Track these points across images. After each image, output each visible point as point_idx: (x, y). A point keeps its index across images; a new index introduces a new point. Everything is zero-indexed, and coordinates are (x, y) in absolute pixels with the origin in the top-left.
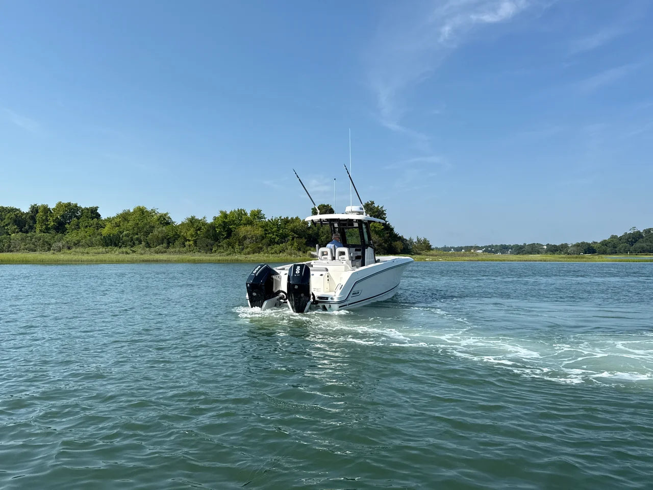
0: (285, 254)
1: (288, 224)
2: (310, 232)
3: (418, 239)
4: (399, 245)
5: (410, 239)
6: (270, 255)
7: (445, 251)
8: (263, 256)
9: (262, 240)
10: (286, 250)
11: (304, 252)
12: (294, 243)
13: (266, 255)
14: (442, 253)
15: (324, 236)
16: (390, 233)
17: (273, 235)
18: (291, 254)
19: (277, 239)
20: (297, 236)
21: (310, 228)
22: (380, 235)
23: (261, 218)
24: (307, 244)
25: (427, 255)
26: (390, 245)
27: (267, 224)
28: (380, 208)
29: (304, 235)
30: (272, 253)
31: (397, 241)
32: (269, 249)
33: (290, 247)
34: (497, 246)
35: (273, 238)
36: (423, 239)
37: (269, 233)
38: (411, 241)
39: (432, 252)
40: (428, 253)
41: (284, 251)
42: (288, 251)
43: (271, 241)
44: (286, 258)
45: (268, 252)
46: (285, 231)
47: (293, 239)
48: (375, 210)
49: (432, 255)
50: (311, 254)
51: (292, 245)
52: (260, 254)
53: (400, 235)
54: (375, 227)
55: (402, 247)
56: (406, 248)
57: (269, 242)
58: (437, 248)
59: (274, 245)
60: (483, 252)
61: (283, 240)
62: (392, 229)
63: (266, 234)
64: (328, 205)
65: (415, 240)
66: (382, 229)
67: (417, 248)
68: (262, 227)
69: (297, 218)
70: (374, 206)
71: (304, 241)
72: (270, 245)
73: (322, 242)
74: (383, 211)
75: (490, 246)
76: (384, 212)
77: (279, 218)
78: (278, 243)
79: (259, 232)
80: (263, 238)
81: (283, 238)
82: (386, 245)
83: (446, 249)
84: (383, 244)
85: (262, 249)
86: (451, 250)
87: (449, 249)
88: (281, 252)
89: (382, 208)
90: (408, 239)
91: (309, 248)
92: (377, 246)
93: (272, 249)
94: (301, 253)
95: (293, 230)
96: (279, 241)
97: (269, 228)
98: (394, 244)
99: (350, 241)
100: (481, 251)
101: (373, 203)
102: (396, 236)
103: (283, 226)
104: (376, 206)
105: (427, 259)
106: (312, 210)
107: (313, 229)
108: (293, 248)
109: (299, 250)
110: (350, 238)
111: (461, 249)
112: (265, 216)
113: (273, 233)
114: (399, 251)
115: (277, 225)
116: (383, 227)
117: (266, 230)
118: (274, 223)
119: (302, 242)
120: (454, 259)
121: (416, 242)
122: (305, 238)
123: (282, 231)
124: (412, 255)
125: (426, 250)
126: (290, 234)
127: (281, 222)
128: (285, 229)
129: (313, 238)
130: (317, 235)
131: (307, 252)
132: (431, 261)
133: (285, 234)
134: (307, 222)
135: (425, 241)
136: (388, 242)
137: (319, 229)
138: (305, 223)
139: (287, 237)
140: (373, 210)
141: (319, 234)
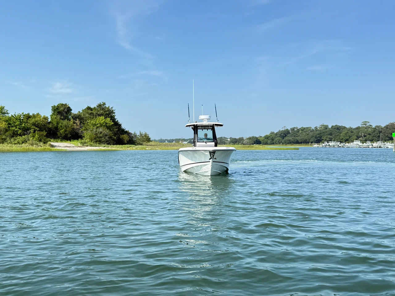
0: (27, 144)
1: (30, 119)
2: (50, 126)
3: (140, 133)
4: (125, 137)
5: (135, 133)
6: (13, 145)
7: (161, 142)
8: (7, 146)
9: (5, 133)
10: (28, 141)
11: (45, 143)
12: (35, 135)
13: (10, 145)
14: (158, 144)
15: (62, 129)
16: (118, 128)
17: (16, 128)
18: (32, 145)
19: (20, 131)
20: (38, 129)
21: (50, 123)
22: (110, 129)
23: (4, 113)
24: (48, 136)
25: (147, 145)
26: (119, 137)
27: (10, 119)
28: (110, 108)
29: (45, 129)
30: (15, 144)
31: (124, 134)
32: (12, 140)
33: (32, 138)
35: (16, 131)
36: (144, 133)
37: (12, 127)
38: (135, 136)
39: (151, 143)
40: (148, 144)
41: (26, 142)
42: (30, 142)
43: (14, 133)
44: (28, 147)
45: (11, 143)
46: (27, 125)
47: (34, 131)
48: (106, 110)
49: (151, 145)
50: (51, 145)
51: (34, 137)
52: (4, 145)
53: (126, 130)
54: (106, 123)
55: (128, 139)
56: (132, 141)
57: (12, 134)
58: (155, 140)
59: (16, 136)
60: (188, 143)
61: (25, 133)
62: (120, 125)
63: (9, 127)
64: (66, 104)
65: (138, 134)
66: (112, 125)
67: (140, 140)
68: (6, 121)
69: (38, 114)
70: (106, 107)
71: (45, 133)
72: (13, 137)
73: (61, 134)
76: (114, 111)
77: (21, 114)
78: (20, 135)
79: (3, 125)
80: (7, 131)
81: (26, 131)
82: (115, 138)
83: (162, 141)
84: (113, 137)
85: (5, 140)
86: (165, 142)
88: (23, 142)
89: (112, 108)
90: (133, 133)
91: (49, 139)
92: (108, 138)
93: (15, 139)
94: (42, 144)
95: (34, 124)
96: (22, 134)
97: (12, 122)
98: (122, 136)
99: (85, 134)
100: (187, 142)
101: (104, 104)
102: (123, 130)
103: (25, 120)
104: (107, 107)
105: (147, 149)
107: (52, 123)
108: (34, 139)
109: (40, 141)
110: (86, 132)
111: (172, 141)
112: (8, 112)
113: (16, 126)
114: (126, 141)
115: (20, 119)
116: (113, 123)
117: (9, 124)
118: (18, 118)
119: (43, 135)
120: (167, 148)
121: (139, 136)
122: (46, 131)
123: (25, 124)
124: (136, 145)
125: (147, 142)
126: (32, 127)
127: (23, 117)
128: (27, 123)
129: (53, 131)
130: (56, 128)
131: (47, 143)
132: (150, 149)
133: (27, 127)
134: (47, 117)
135: (146, 135)
136: (117, 135)
137: (58, 124)
138: (46, 118)
139: (29, 130)
140: (105, 109)
141: (58, 128)
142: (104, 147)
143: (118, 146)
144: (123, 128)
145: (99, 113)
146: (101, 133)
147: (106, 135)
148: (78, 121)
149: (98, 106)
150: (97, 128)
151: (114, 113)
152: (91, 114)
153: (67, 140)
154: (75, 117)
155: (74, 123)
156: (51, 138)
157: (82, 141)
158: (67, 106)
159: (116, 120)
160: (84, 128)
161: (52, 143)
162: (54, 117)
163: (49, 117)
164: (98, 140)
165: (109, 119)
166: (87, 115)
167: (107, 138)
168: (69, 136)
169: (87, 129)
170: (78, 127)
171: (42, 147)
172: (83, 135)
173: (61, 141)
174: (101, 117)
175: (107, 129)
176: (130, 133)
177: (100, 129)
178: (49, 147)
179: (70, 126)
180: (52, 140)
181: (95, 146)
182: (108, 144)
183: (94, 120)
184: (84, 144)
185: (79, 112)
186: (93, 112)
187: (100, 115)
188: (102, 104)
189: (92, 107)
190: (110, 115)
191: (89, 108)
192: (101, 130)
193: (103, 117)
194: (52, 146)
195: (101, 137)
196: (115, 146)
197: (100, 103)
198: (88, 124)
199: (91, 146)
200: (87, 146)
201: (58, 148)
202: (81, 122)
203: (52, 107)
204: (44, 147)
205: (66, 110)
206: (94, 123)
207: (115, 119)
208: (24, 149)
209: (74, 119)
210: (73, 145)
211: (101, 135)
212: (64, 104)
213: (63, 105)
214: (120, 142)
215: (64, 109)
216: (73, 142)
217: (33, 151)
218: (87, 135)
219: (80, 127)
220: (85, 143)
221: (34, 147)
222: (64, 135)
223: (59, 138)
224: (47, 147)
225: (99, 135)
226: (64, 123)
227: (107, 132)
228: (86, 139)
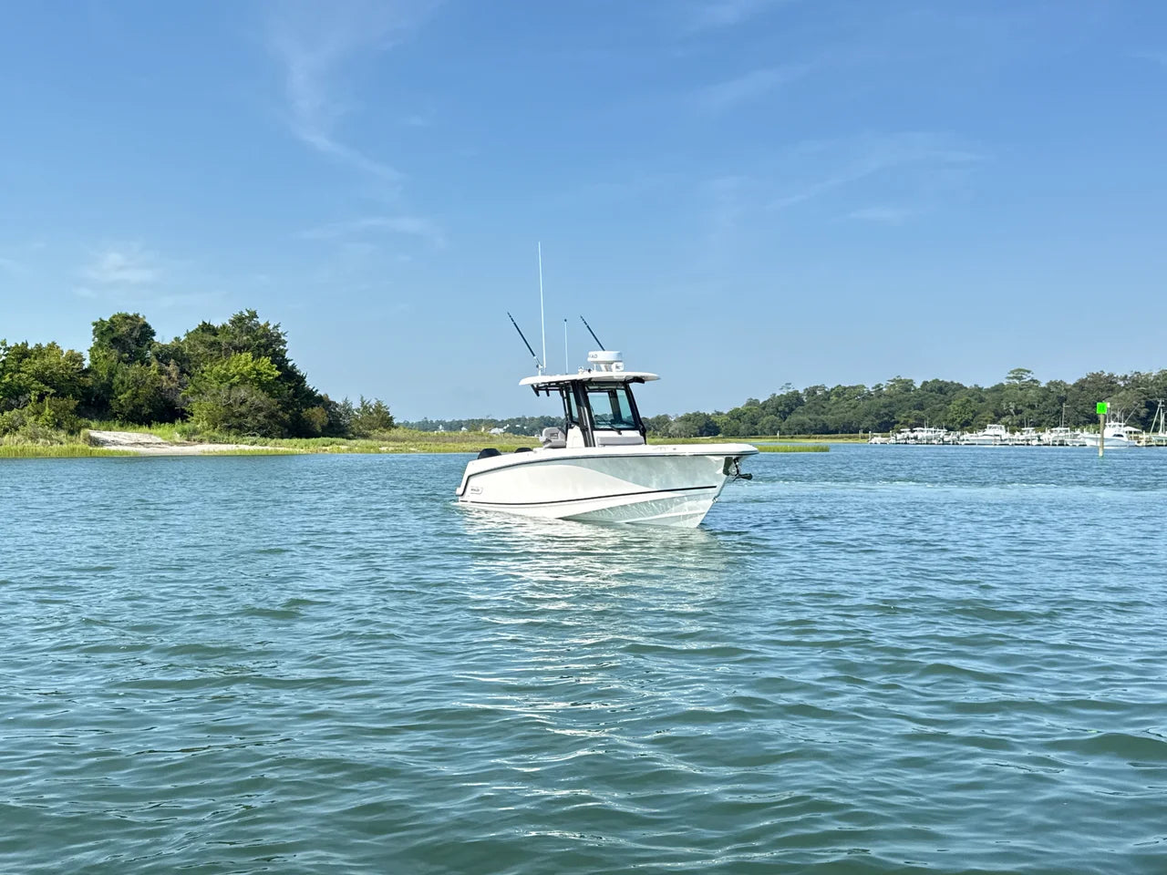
0: (19, 437)
1: (27, 360)
2: (89, 381)
3: (363, 403)
4: (317, 415)
5: (346, 402)
7: (426, 430)
10: (21, 427)
11: (71, 433)
12: (44, 408)
14: (417, 435)
15: (125, 392)
16: (296, 388)
18: (34, 438)
20: (52, 391)
21: (87, 371)
22: (270, 392)
24: (79, 412)
25: (384, 439)
26: (297, 416)
28: (271, 327)
29: (73, 391)
31: (313, 406)
33: (32, 419)
34: (532, 419)
36: (373, 402)
38: (348, 411)
39: (394, 432)
40: (387, 434)
41: (17, 429)
42: (29, 429)
44: (20, 446)
46: (20, 378)
47: (41, 398)
48: (260, 332)
49: (396, 440)
50: (90, 437)
51: (39, 413)
53: (321, 393)
54: (259, 374)
55: (327, 420)
56: (337, 426)
58: (407, 425)
60: (507, 430)
61: (13, 402)
62: (302, 379)
64: (137, 316)
65: (356, 405)
66: (278, 378)
67: (361, 423)
69: (52, 346)
70: (258, 323)
71: (72, 403)
73: (121, 406)
74: (279, 336)
75: (519, 420)
76: (283, 338)
81: (14, 395)
82: (287, 417)
83: (426, 426)
84: (280, 413)
86: (437, 428)
87: (434, 427)
88: (6, 431)
89: (276, 327)
90: (340, 401)
91: (85, 421)
92: (265, 417)
94: (62, 435)
95: (40, 377)
98: (306, 413)
99: (196, 405)
100: (501, 430)
101: (253, 315)
102: (310, 394)
103: (13, 365)
104: (262, 323)
106: (93, 327)
107: (96, 373)
108: (40, 422)
109: (58, 426)
110: (196, 398)
111: (459, 425)
114: (319, 429)
116: (277, 373)
119: (66, 408)
120: (441, 447)
121: (358, 410)
122: (75, 397)
123: (11, 377)
124: (349, 438)
125: (382, 428)
126: (33, 386)
127: (6, 355)
128: (19, 371)
129: (97, 398)
130: (108, 388)
131: (79, 433)
132: (392, 452)
133: (20, 386)
134: (80, 355)
135: (379, 408)
136: (291, 409)
137: (111, 375)
138: (75, 358)
139: (23, 394)
140: (254, 331)
141: (114, 387)
142: (253, 443)
143: (295, 441)
144: (311, 387)
145: (236, 342)
146: (243, 402)
147: (259, 410)
148: (172, 368)
149: (233, 322)
150: (232, 385)
151: (284, 343)
152: (212, 344)
153: (141, 424)
154: (165, 356)
155: (161, 372)
156: (91, 419)
157: (187, 426)
158: (141, 323)
159: (290, 364)
160: (191, 388)
161: (94, 434)
162: (101, 353)
163: (87, 355)
164: (233, 423)
165: (266, 361)
166: (201, 350)
167: (260, 417)
168: (146, 410)
169: (200, 392)
170: (173, 385)
171: (65, 446)
172: (187, 409)
173: (121, 426)
174: (243, 356)
175: (260, 391)
176: (330, 403)
177: (239, 390)
178: (85, 446)
179: (148, 381)
180: (94, 424)
181: (225, 443)
182: (264, 436)
183: (222, 364)
184: (190, 436)
185: (177, 339)
186: (218, 338)
187: (240, 349)
188: (247, 314)
189: (217, 324)
190: (271, 350)
191: (206, 328)
192: (243, 393)
193: (249, 354)
194: (95, 442)
195: (242, 415)
196: (286, 441)
197: (241, 313)
198: (205, 375)
199: (214, 440)
200: (201, 441)
201: (113, 448)
202: (182, 371)
203: (95, 324)
204: (71, 445)
205: (136, 334)
206: (223, 372)
207: (288, 361)
208: (9, 451)
209: (161, 361)
210: (160, 440)
211: (243, 409)
212: (131, 314)
213: (127, 317)
214: (300, 429)
215: (132, 330)
216: (159, 431)
217: (37, 456)
218: (201, 408)
219: (181, 385)
220: (195, 432)
221: (40, 446)
222: (131, 408)
223: (115, 416)
224: (80, 445)
225: (236, 409)
226: (131, 371)
227: (260, 398)
228: (198, 422)
